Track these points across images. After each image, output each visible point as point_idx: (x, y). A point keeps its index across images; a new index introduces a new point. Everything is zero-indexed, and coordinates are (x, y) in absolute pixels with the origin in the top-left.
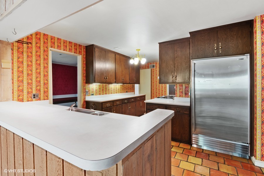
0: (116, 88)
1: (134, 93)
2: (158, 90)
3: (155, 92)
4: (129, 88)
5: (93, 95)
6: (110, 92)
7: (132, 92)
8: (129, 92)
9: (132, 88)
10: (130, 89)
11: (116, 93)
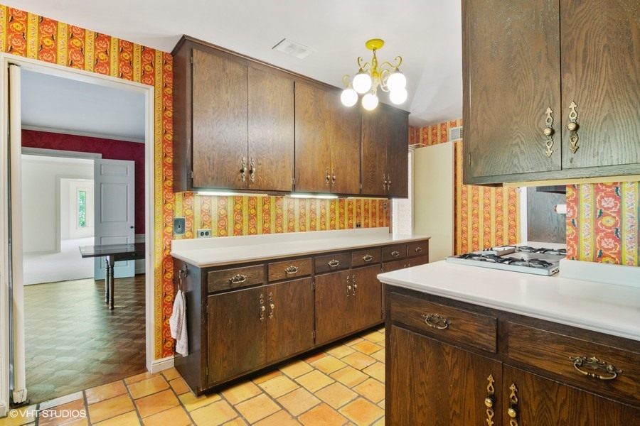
0: (313, 212)
1: (390, 232)
2: (481, 220)
3: (470, 227)
4: (367, 211)
5: (207, 234)
6: (285, 227)
7: (381, 225)
8: (367, 226)
9: (381, 211)
10: (374, 214)
11: (313, 228)
